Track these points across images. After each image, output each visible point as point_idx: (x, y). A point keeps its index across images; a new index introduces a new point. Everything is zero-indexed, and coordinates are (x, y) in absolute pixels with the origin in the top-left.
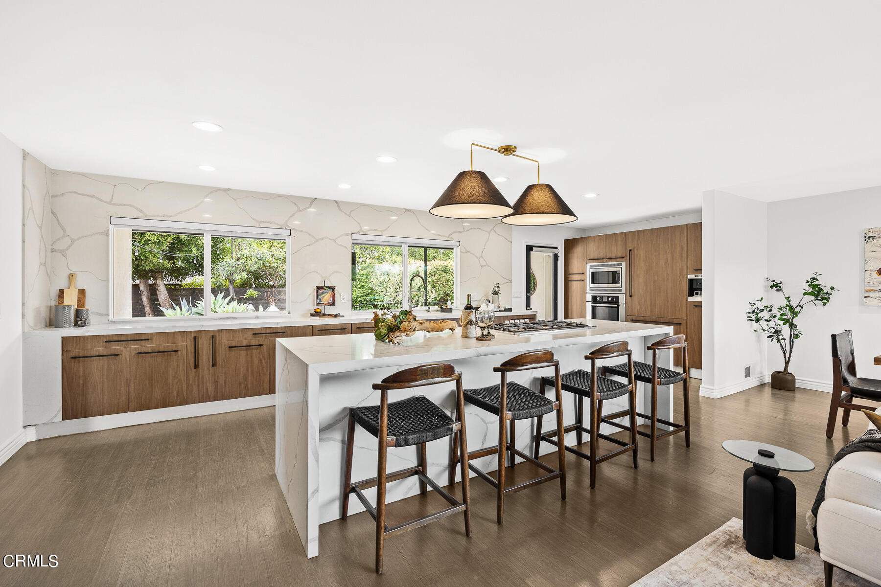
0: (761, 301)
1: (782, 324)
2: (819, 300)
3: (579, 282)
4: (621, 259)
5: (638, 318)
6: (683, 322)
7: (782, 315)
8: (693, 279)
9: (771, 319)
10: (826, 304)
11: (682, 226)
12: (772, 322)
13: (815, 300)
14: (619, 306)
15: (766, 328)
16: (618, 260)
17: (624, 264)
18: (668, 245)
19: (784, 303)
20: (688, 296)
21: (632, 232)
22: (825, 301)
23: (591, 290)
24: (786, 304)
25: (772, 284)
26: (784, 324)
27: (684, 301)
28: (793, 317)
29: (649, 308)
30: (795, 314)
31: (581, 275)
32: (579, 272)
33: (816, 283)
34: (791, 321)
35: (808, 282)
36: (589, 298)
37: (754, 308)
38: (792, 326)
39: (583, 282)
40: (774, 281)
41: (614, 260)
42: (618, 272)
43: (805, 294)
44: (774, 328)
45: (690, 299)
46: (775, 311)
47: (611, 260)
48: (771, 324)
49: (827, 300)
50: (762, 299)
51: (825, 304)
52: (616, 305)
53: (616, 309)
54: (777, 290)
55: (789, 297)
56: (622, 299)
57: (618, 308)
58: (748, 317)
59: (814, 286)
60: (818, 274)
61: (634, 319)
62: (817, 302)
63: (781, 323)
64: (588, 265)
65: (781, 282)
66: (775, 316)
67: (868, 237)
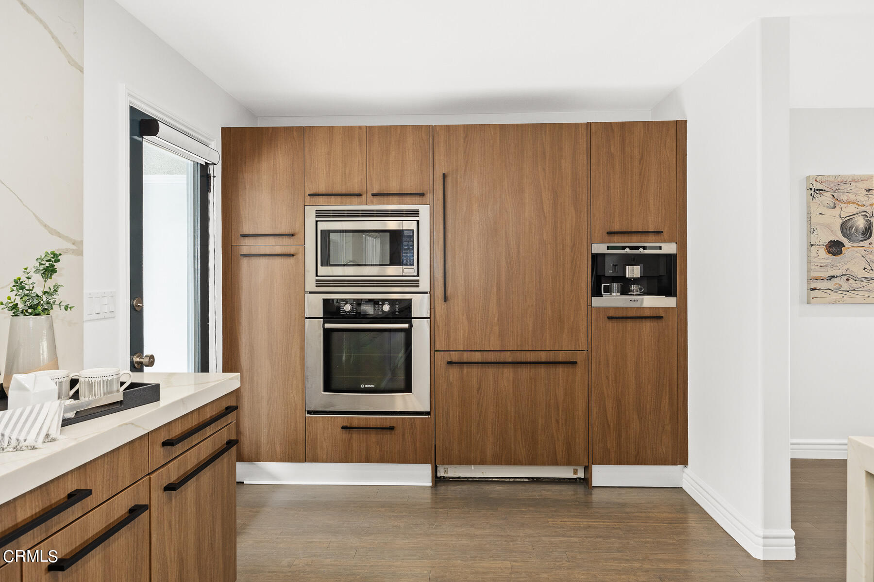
3: (278, 261)
4: (417, 199)
5: (467, 357)
6: (580, 358)
8: (603, 255)
11: (577, 125)
14: (411, 326)
16: (407, 199)
17: (424, 211)
18: (544, 170)
20: (593, 295)
21: (448, 126)
23: (319, 283)
27: (583, 306)
29: (496, 329)
31: (286, 241)
32: (278, 232)
36: (314, 305)
39: (291, 260)
41: (396, 199)
42: (406, 234)
45: (597, 302)
47: (385, 199)
52: (406, 326)
53: (402, 335)
56: (420, 306)
57: (408, 332)
61: (454, 360)
64: (311, 211)
67: (815, 190)
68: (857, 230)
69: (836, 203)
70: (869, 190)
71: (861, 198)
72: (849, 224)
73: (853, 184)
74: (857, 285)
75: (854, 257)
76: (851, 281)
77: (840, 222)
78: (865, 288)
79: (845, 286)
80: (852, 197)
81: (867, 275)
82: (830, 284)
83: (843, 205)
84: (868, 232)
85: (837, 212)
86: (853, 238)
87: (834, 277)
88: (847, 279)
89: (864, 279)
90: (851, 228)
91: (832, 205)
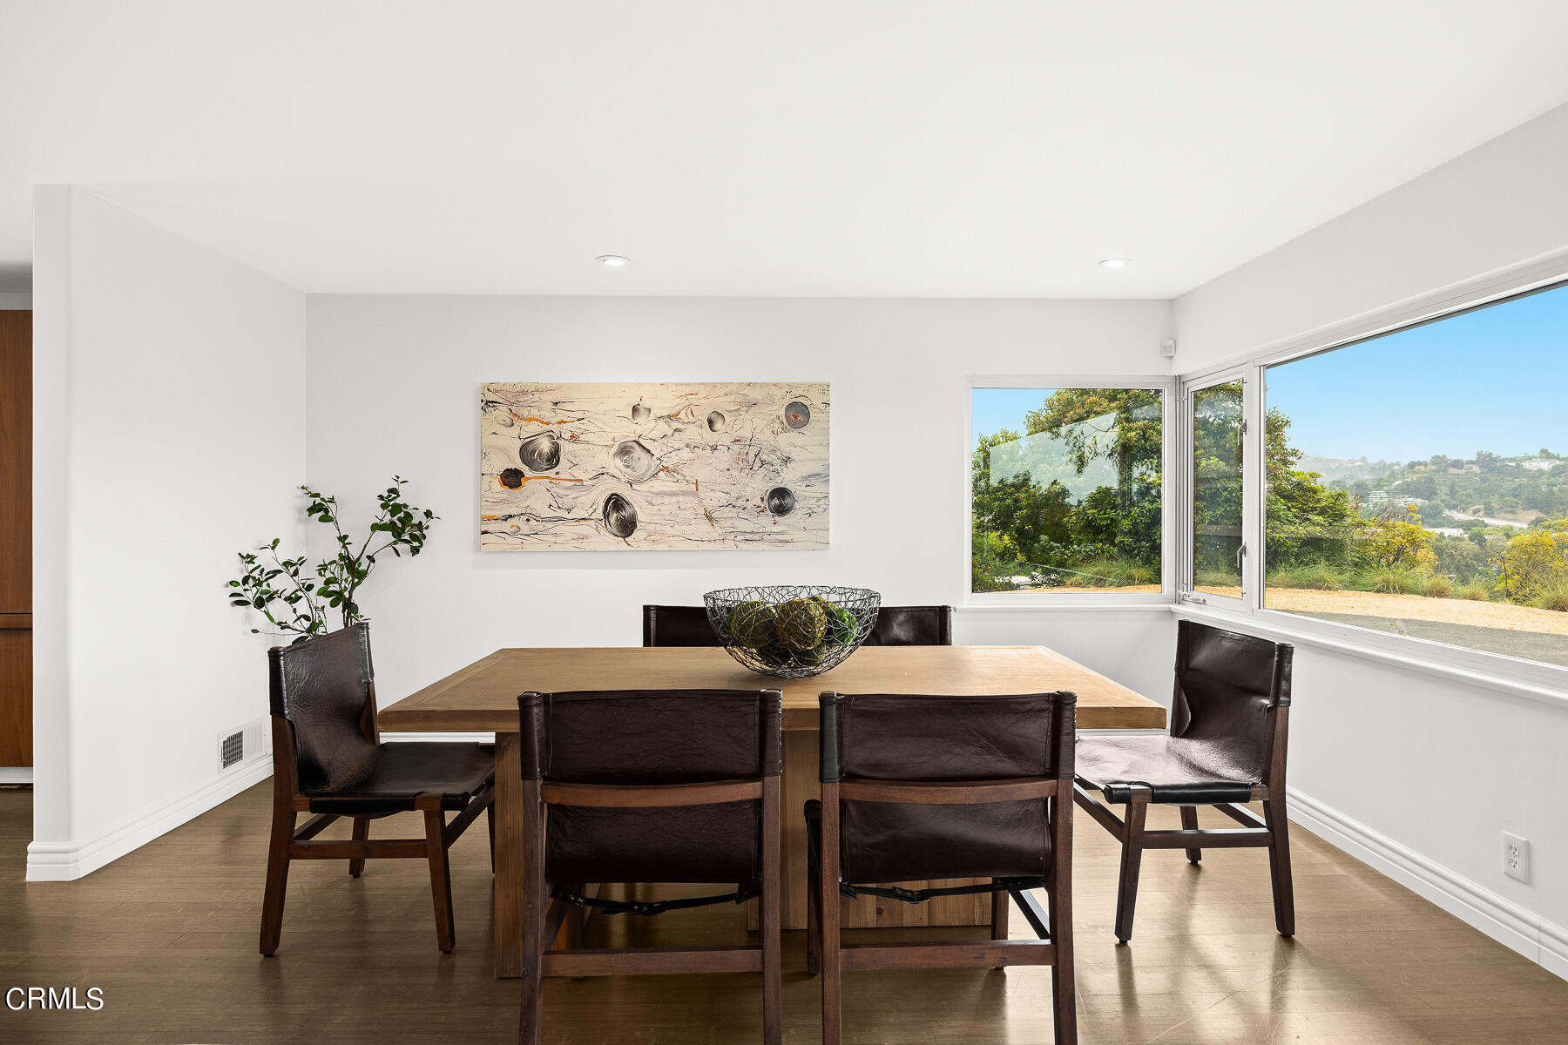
0: (273, 548)
1: (328, 606)
2: (406, 541)
7: (328, 582)
9: (299, 593)
10: (418, 551)
12: (303, 601)
13: (395, 543)
15: (290, 618)
19: (333, 551)
22: (416, 544)
24: (340, 555)
25: (310, 502)
26: (333, 604)
28: (354, 586)
30: (358, 575)
33: (399, 501)
34: (346, 594)
35: (381, 497)
37: (251, 567)
38: (350, 607)
40: (317, 495)
43: (375, 527)
44: (307, 618)
46: (308, 573)
48: (302, 607)
49: (420, 539)
50: (276, 542)
51: (415, 551)
54: (321, 519)
55: (346, 537)
58: (232, 595)
59: (396, 509)
60: (400, 480)
62: (401, 547)
63: (326, 601)
65: (333, 498)
66: (310, 587)
67: (487, 402)
68: (540, 455)
69: (514, 419)
70: (557, 403)
71: (547, 414)
72: (531, 447)
73: (537, 395)
74: (540, 526)
75: (537, 491)
76: (532, 522)
77: (519, 444)
78: (551, 531)
79: (525, 529)
80: (534, 412)
81: (552, 514)
82: (506, 526)
83: (523, 423)
84: (554, 458)
85: (514, 431)
86: (536, 466)
87: (510, 516)
88: (528, 520)
89: (549, 520)
90: (533, 452)
91: (508, 422)
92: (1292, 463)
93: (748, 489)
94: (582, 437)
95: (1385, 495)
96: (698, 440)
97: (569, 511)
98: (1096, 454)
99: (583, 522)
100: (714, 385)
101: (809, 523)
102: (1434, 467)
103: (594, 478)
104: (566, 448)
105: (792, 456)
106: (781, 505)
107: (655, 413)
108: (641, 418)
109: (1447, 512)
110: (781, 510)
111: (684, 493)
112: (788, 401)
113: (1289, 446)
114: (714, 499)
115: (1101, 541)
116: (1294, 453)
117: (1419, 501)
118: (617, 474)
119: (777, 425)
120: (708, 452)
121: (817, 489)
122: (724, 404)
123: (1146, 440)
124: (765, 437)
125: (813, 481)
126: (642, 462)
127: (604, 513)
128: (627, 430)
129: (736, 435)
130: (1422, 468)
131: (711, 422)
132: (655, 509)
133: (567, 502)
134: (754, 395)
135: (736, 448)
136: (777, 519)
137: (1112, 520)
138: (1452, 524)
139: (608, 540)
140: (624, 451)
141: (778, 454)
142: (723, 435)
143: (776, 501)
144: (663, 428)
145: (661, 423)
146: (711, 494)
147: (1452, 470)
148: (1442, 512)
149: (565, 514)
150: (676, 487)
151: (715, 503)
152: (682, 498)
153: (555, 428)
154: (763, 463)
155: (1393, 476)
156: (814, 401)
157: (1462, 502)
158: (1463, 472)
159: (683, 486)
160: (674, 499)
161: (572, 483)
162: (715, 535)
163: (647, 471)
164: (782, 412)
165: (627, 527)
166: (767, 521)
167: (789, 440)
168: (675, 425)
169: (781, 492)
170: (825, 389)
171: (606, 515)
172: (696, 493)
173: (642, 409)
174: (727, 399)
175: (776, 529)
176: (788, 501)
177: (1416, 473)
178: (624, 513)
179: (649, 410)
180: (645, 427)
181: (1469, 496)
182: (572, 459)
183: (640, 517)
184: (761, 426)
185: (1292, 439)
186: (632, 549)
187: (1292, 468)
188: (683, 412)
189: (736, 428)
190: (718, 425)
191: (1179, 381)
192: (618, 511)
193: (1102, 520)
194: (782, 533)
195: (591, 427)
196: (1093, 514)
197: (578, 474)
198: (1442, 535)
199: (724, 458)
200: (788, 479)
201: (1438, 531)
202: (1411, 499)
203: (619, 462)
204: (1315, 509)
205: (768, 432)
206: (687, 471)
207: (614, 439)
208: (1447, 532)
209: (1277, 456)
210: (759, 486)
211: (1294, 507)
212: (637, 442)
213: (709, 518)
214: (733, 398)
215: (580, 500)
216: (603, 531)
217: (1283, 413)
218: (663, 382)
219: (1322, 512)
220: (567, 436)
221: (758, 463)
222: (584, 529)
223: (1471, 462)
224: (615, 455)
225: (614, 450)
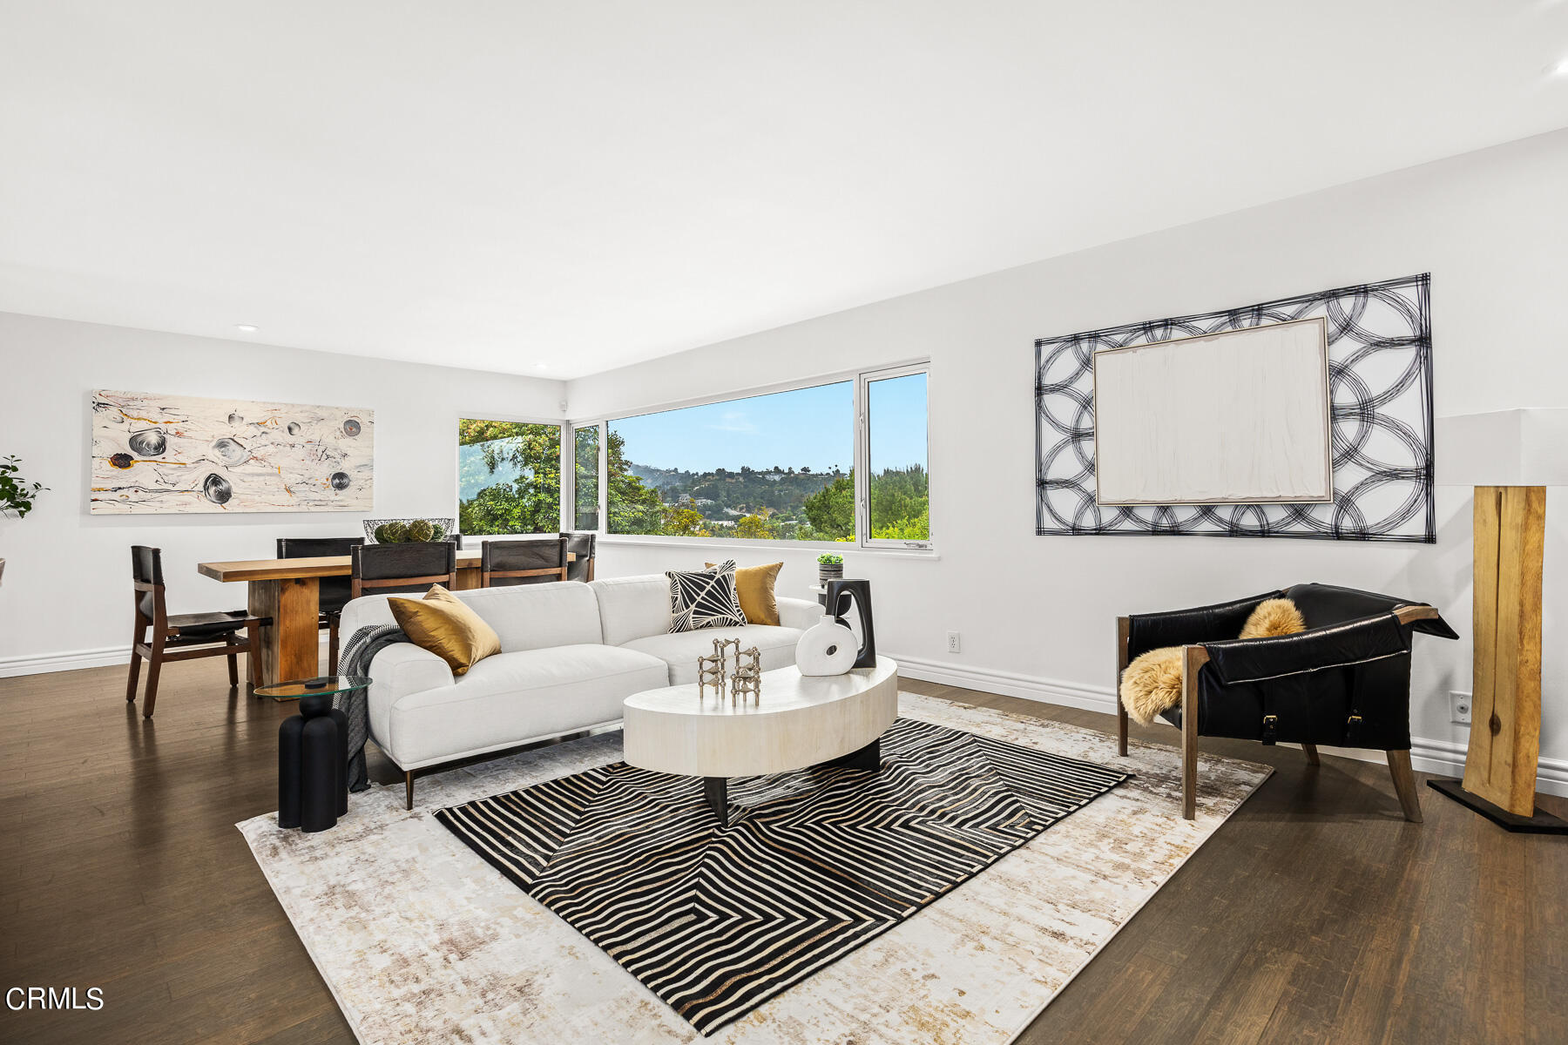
2: (13, 507)
10: (25, 514)
22: (23, 509)
33: (12, 475)
49: (27, 505)
51: (23, 514)
60: (14, 459)
67: (98, 404)
68: (148, 445)
69: (124, 417)
70: (163, 409)
71: (155, 415)
72: (140, 439)
73: (145, 402)
74: (148, 496)
75: (144, 471)
76: (140, 493)
77: (129, 436)
78: (157, 499)
79: (133, 497)
80: (143, 414)
81: (158, 487)
82: (116, 496)
83: (133, 421)
84: (161, 447)
85: (125, 426)
86: (144, 452)
87: (120, 488)
88: (136, 491)
89: (157, 491)
90: (142, 442)
91: (119, 419)
92: (626, 470)
93: (317, 473)
94: (185, 434)
95: (688, 497)
96: (280, 440)
97: (174, 485)
98: (503, 459)
99: (186, 493)
100: (293, 405)
101: (360, 494)
102: (717, 478)
103: (197, 462)
104: (171, 442)
105: (349, 453)
106: (340, 483)
107: (247, 420)
108: (236, 423)
109: (725, 510)
110: (340, 487)
111: (271, 475)
112: (346, 418)
113: (624, 458)
114: (291, 479)
115: (498, 526)
116: (627, 463)
117: (709, 501)
118: (216, 460)
119: (338, 433)
120: (288, 448)
121: (365, 474)
122: (299, 418)
123: (531, 449)
124: (329, 440)
125: (362, 468)
126: (236, 453)
127: (204, 487)
128: (226, 431)
129: (309, 438)
130: (711, 477)
131: (290, 429)
132: (246, 485)
133: (172, 479)
134: (321, 413)
135: (309, 446)
136: (338, 491)
137: (506, 510)
138: (729, 518)
139: (208, 505)
140: (222, 445)
141: (339, 451)
142: (299, 437)
143: (337, 481)
144: (253, 430)
145: (252, 427)
146: (291, 475)
147: (728, 480)
148: (722, 510)
149: (170, 487)
150: (264, 470)
151: (293, 481)
152: (267, 478)
153: (163, 427)
154: (328, 457)
155: (695, 483)
156: (363, 420)
157: (734, 502)
158: (734, 481)
159: (269, 470)
160: (262, 478)
161: (178, 466)
162: (293, 502)
163: (240, 459)
164: (342, 426)
165: (224, 496)
166: (331, 493)
167: (346, 443)
168: (263, 429)
169: (340, 476)
170: (371, 413)
171: (206, 488)
172: (278, 475)
173: (236, 417)
174: (303, 415)
175: (338, 498)
176: (345, 481)
177: (707, 481)
178: (221, 487)
179: (242, 418)
180: (238, 429)
181: (738, 498)
182: (176, 448)
183: (234, 489)
184: (328, 434)
185: (627, 454)
186: (226, 511)
187: (626, 473)
188: (269, 422)
189: (308, 434)
190: (296, 431)
191: (568, 423)
192: (216, 486)
193: (498, 510)
194: (341, 501)
195: (193, 427)
196: (491, 505)
197: (181, 459)
198: (722, 525)
199: (299, 453)
200: (345, 466)
201: (720, 523)
202: (705, 500)
203: (217, 452)
204: (639, 501)
205: (332, 437)
206: (271, 460)
207: (213, 437)
208: (725, 523)
209: (617, 463)
210: (325, 471)
211: (627, 500)
212: (233, 440)
213: (288, 490)
214: (306, 414)
215: (184, 477)
216: (204, 499)
217: (621, 435)
218: (254, 400)
219: (644, 502)
220: (174, 432)
221: (324, 457)
222: (186, 497)
223: (738, 474)
224: (214, 447)
225: (214, 443)
